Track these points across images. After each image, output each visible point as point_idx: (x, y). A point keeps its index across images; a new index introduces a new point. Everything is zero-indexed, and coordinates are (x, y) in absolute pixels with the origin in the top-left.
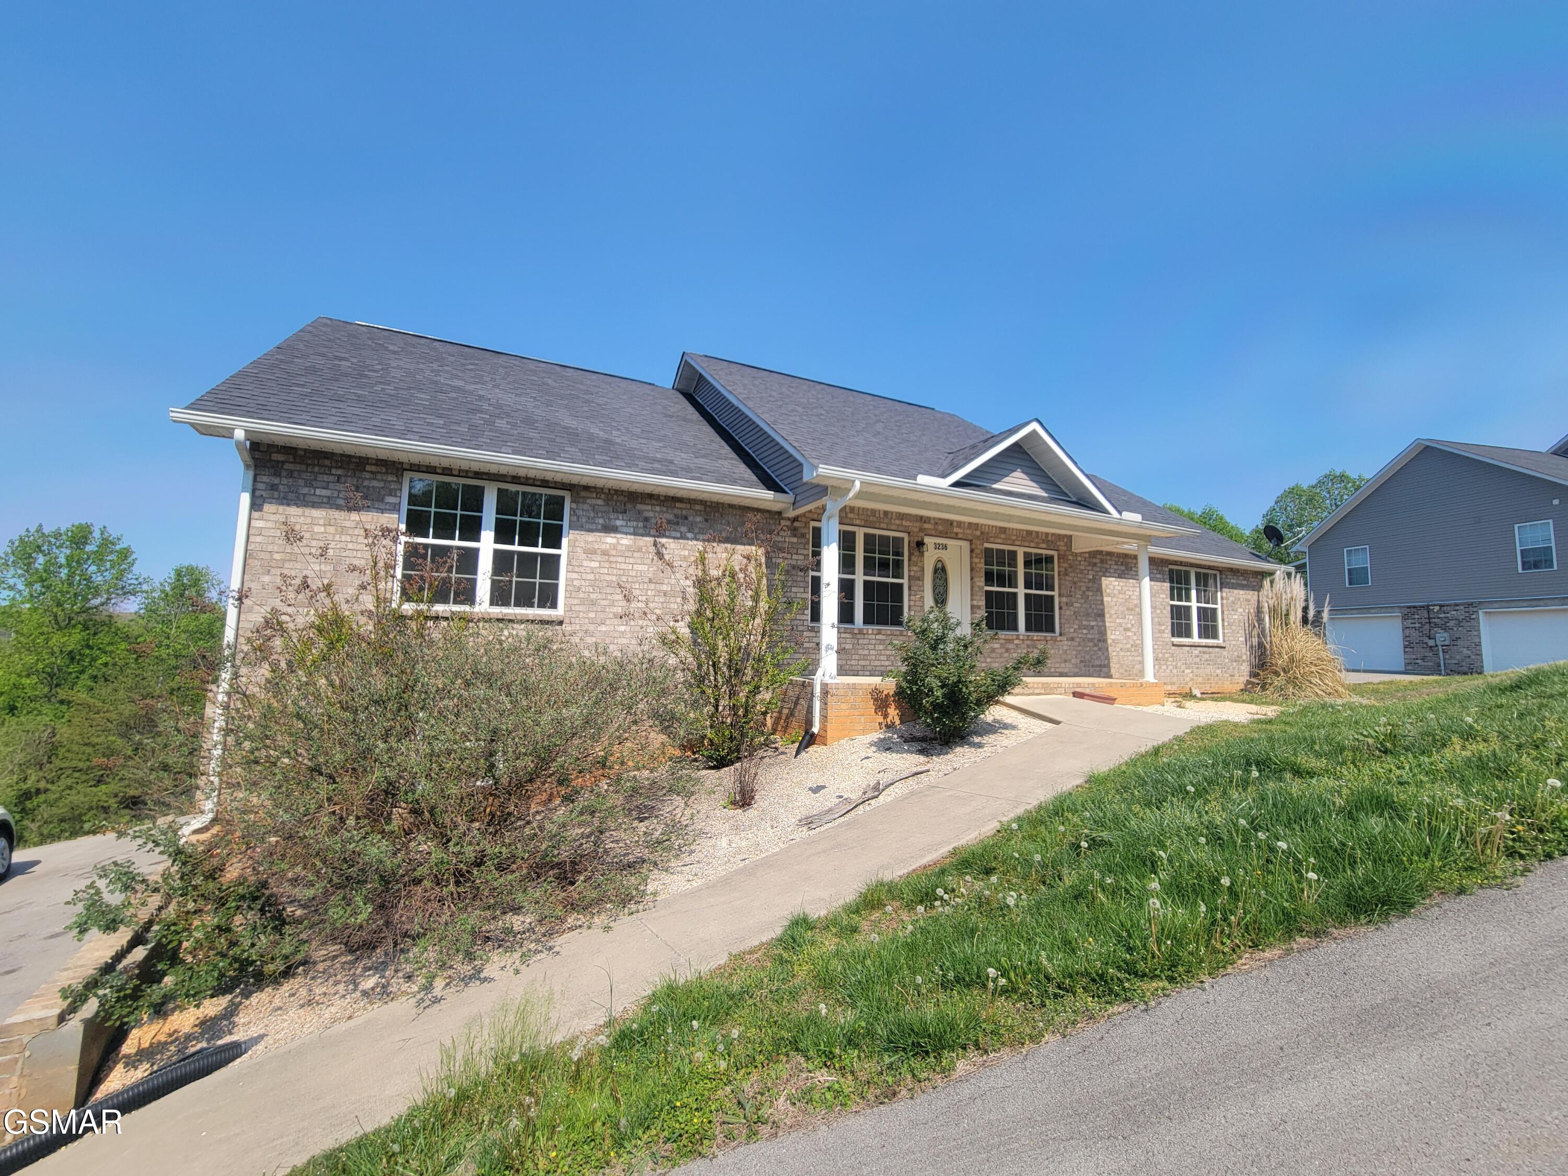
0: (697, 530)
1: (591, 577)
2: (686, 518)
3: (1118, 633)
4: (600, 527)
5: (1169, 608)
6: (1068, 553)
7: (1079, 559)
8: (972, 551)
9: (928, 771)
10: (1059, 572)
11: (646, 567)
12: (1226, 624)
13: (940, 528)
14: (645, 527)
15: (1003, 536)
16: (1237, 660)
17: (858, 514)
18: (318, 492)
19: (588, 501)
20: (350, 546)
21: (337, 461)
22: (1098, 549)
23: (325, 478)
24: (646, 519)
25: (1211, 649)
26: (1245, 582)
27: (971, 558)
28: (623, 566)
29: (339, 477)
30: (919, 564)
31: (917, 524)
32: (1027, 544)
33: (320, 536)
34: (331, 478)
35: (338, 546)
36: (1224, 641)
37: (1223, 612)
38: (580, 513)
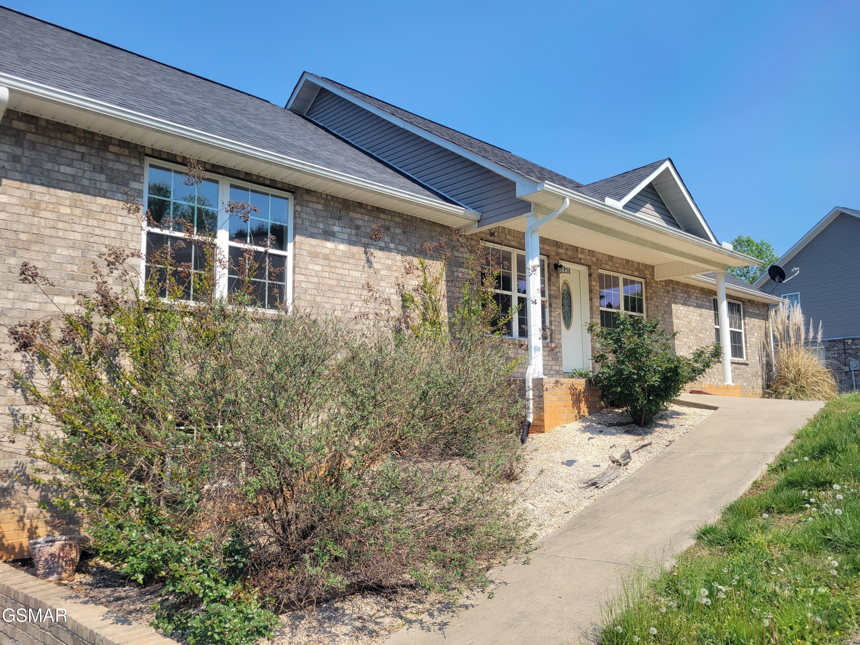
0: (397, 242)
1: (315, 280)
2: (388, 229)
3: (684, 350)
4: (321, 231)
5: (714, 331)
6: (652, 281)
7: (659, 286)
8: (590, 275)
9: (650, 444)
10: (646, 297)
11: (359, 273)
12: (748, 345)
13: (570, 253)
14: (357, 235)
15: (610, 263)
16: (755, 375)
17: (514, 237)
18: (63, 169)
19: (310, 205)
20: (97, 231)
21: (80, 137)
22: (671, 278)
23: (69, 154)
24: (358, 228)
25: (740, 366)
26: (758, 312)
27: (590, 281)
28: (341, 271)
29: (83, 154)
30: (557, 285)
31: (554, 249)
32: (626, 272)
33: (66, 218)
34: (75, 156)
35: (85, 231)
36: (747, 359)
37: (746, 335)
38: (304, 216)
